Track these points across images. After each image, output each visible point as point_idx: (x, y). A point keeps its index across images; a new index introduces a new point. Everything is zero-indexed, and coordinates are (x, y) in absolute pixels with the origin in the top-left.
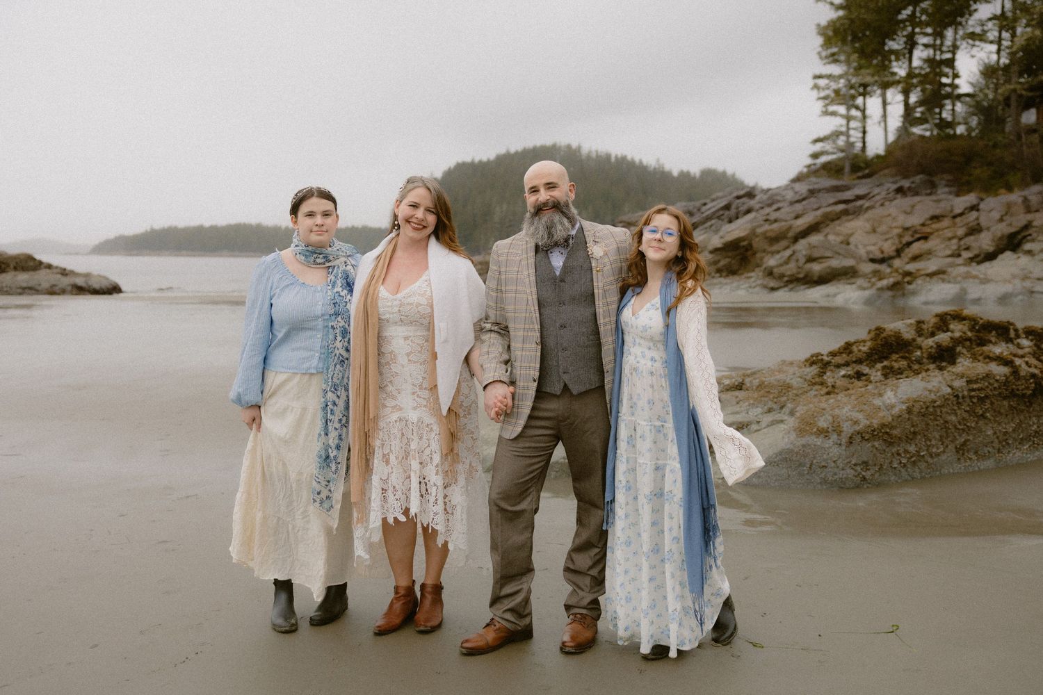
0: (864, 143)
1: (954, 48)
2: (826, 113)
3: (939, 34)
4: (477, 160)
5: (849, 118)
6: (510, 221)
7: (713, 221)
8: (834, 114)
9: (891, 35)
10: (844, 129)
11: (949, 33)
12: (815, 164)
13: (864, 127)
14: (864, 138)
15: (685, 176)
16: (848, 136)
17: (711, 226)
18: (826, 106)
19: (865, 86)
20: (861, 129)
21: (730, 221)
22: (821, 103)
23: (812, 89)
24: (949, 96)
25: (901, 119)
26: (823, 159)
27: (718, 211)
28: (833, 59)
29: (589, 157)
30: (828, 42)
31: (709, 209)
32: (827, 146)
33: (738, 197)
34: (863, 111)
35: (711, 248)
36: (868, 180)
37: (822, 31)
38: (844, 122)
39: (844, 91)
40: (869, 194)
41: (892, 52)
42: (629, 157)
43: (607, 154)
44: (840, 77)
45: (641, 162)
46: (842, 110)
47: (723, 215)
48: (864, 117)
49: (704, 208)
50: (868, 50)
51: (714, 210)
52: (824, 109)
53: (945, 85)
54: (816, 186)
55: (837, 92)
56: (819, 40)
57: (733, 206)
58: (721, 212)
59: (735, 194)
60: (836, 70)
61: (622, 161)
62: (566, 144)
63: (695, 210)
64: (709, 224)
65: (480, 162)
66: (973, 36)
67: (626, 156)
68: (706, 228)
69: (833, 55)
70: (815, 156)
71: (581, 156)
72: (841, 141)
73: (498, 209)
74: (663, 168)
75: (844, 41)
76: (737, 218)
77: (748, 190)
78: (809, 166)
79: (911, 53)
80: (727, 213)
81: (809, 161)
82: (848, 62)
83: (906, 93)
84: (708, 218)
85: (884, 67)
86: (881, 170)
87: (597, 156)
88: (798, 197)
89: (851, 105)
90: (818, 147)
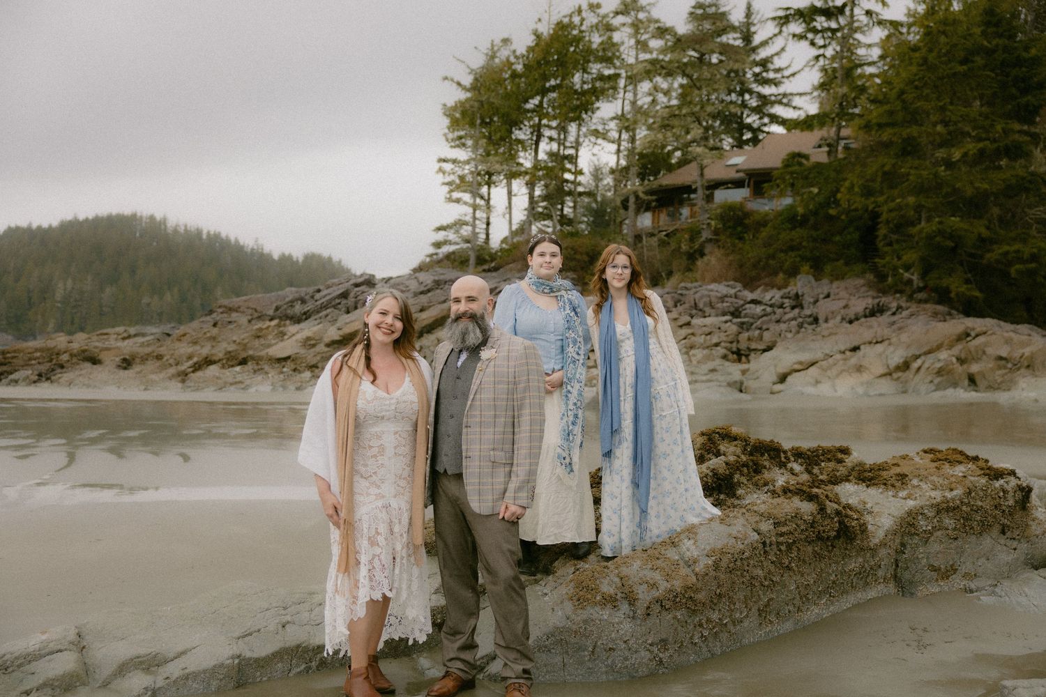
0: (488, 235)
1: (577, 145)
2: (450, 200)
3: (562, 129)
4: (34, 226)
5: (475, 207)
6: (76, 301)
7: (328, 311)
8: (458, 201)
9: (516, 123)
10: (469, 218)
11: (573, 128)
12: (436, 254)
13: (488, 218)
14: (487, 229)
15: (286, 260)
16: (474, 226)
17: (327, 316)
18: (451, 191)
19: (490, 174)
20: (485, 221)
21: (348, 312)
22: (445, 189)
23: (437, 172)
24: (570, 193)
25: (526, 213)
26: (446, 249)
27: (334, 298)
28: (460, 143)
29: (176, 231)
30: (455, 124)
31: (324, 297)
32: (451, 236)
33: (357, 285)
34: (488, 201)
35: (327, 340)
36: (494, 274)
37: (449, 112)
38: (470, 210)
39: (469, 178)
40: (496, 288)
41: (519, 141)
42: (223, 235)
43: (198, 229)
44: (468, 162)
45: (237, 241)
46: (467, 197)
47: (340, 304)
48: (488, 206)
49: (318, 296)
50: (496, 137)
51: (328, 298)
52: (448, 196)
53: (567, 181)
54: (442, 277)
55: (462, 178)
56: (446, 122)
57: (352, 295)
58: (338, 301)
59: (352, 282)
60: (462, 155)
61: (215, 239)
62: (149, 214)
63: (307, 297)
64: (324, 313)
65: (39, 228)
66: (596, 133)
67: (219, 233)
68: (320, 318)
69: (460, 138)
70: (438, 245)
71: (165, 229)
72: (466, 231)
73: (60, 285)
74: (262, 249)
75: (472, 124)
76: (356, 308)
77: (367, 277)
78: (431, 256)
79: (537, 143)
80: (344, 301)
81: (432, 250)
82: (475, 147)
83: (531, 185)
84: (324, 307)
85: (512, 157)
86: (508, 264)
87: (186, 230)
88: (422, 289)
89: (475, 194)
90: (441, 236)
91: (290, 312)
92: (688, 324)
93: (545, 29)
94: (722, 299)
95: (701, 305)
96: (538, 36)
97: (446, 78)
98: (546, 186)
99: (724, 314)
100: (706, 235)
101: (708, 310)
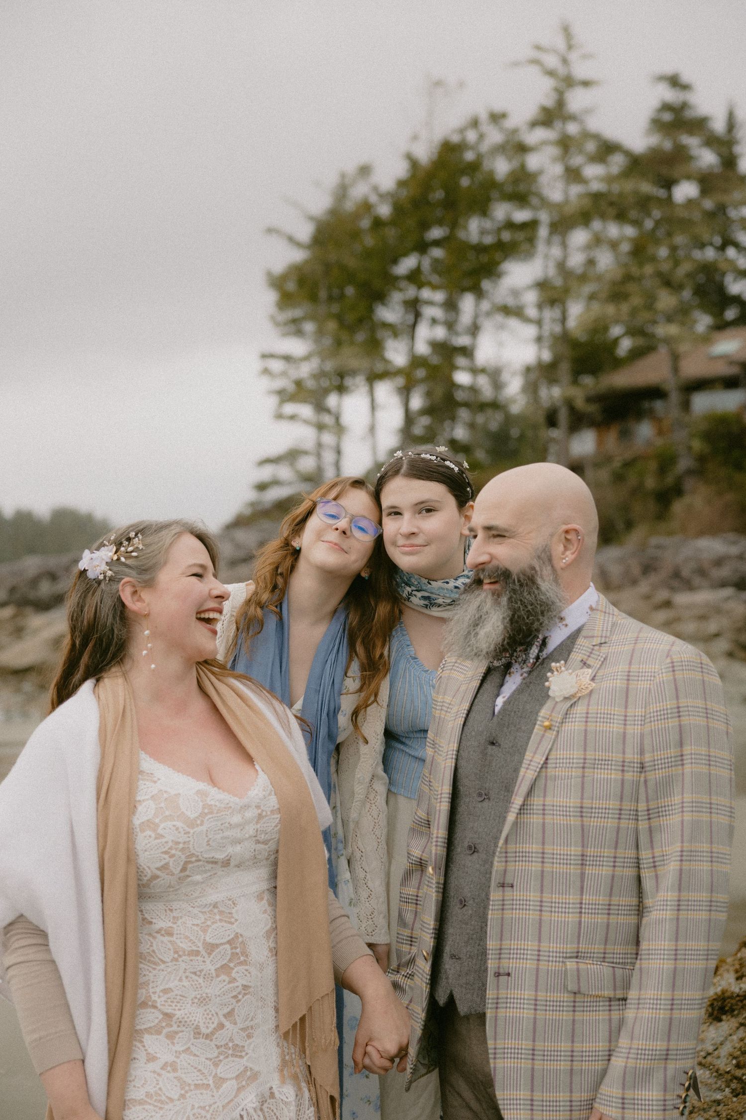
0: (338, 470)
1: (474, 330)
2: (279, 416)
3: (451, 306)
5: (320, 428)
8: (293, 418)
9: (380, 297)
11: (467, 303)
13: (339, 445)
14: (338, 461)
16: (319, 456)
18: (281, 404)
19: (341, 375)
20: (335, 448)
22: (273, 400)
23: (261, 374)
26: (274, 494)
28: (294, 328)
30: (286, 299)
32: (284, 472)
34: (338, 417)
37: (277, 283)
38: (313, 432)
39: (310, 384)
41: (386, 325)
44: (306, 358)
46: (306, 411)
50: (350, 318)
52: (278, 410)
55: (299, 383)
56: (270, 297)
60: (297, 347)
66: (507, 310)
69: (294, 321)
70: (262, 487)
72: (307, 464)
75: (313, 298)
78: (252, 504)
79: (414, 326)
82: (320, 333)
83: (405, 392)
85: (374, 346)
89: (321, 408)
90: (266, 474)
91: (32, 595)
92: (667, 604)
93: (424, 153)
94: (719, 562)
95: (686, 572)
96: (414, 163)
97: (270, 231)
98: (428, 394)
99: (723, 584)
100: (684, 464)
101: (697, 581)
